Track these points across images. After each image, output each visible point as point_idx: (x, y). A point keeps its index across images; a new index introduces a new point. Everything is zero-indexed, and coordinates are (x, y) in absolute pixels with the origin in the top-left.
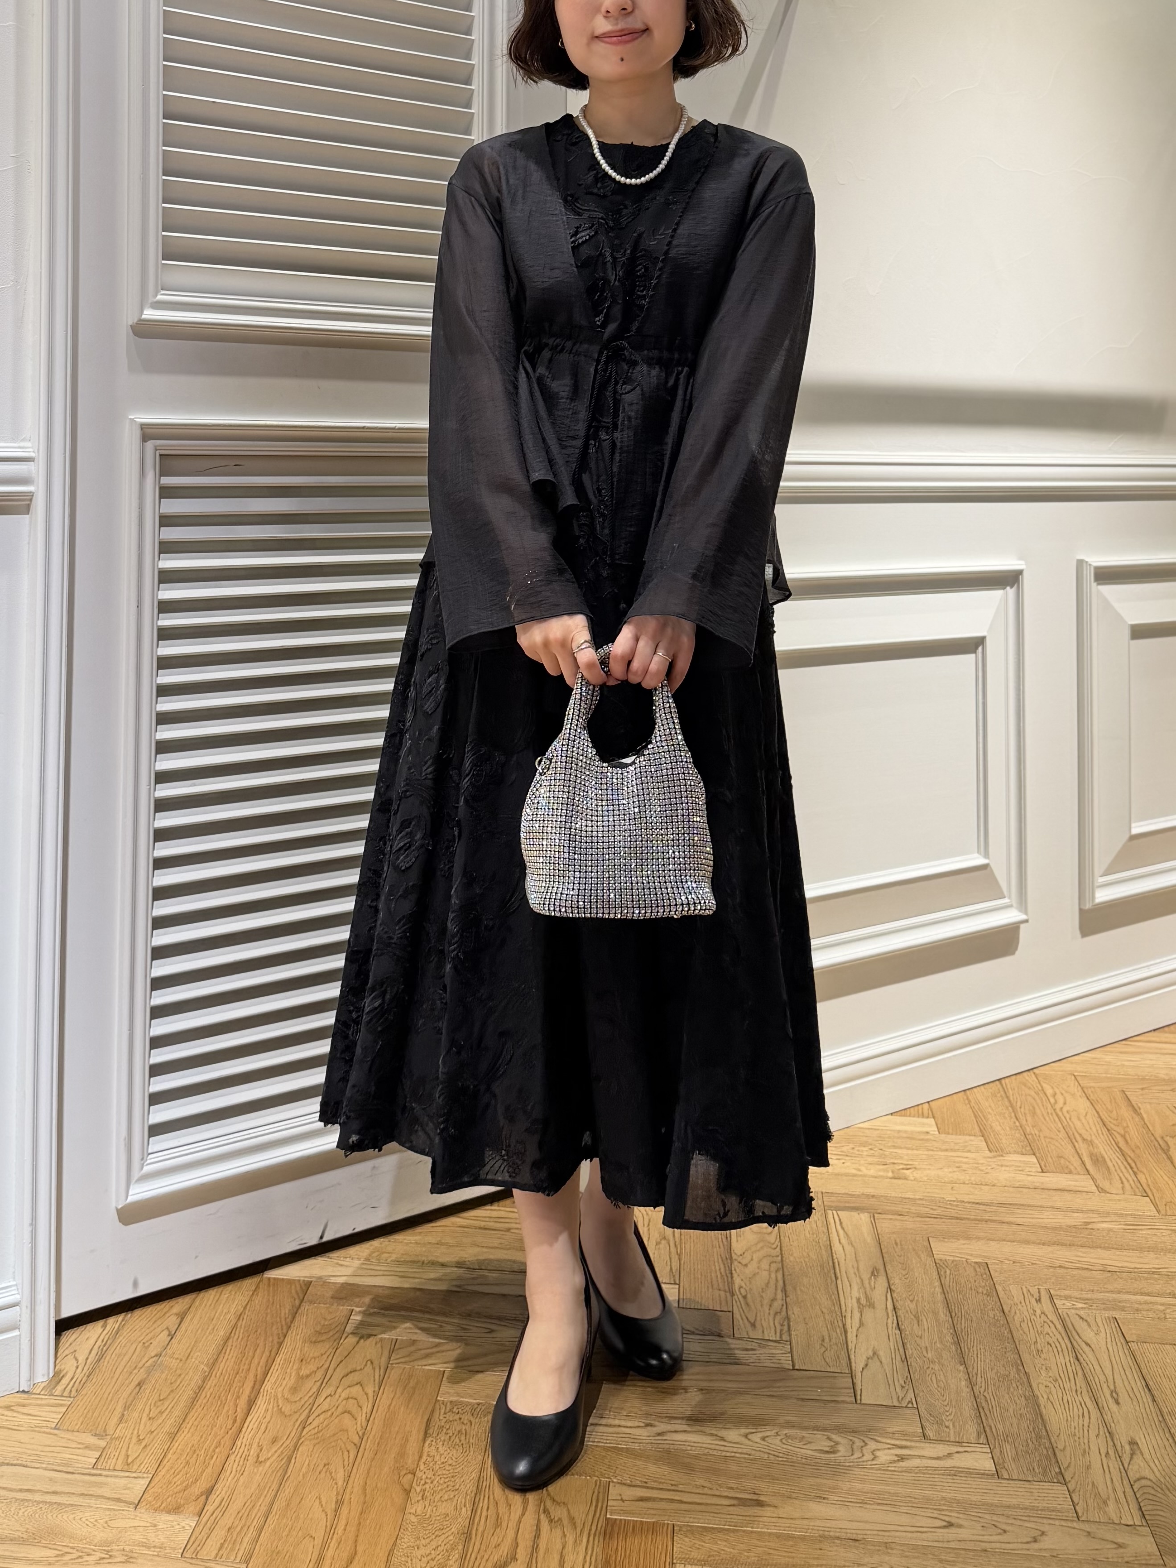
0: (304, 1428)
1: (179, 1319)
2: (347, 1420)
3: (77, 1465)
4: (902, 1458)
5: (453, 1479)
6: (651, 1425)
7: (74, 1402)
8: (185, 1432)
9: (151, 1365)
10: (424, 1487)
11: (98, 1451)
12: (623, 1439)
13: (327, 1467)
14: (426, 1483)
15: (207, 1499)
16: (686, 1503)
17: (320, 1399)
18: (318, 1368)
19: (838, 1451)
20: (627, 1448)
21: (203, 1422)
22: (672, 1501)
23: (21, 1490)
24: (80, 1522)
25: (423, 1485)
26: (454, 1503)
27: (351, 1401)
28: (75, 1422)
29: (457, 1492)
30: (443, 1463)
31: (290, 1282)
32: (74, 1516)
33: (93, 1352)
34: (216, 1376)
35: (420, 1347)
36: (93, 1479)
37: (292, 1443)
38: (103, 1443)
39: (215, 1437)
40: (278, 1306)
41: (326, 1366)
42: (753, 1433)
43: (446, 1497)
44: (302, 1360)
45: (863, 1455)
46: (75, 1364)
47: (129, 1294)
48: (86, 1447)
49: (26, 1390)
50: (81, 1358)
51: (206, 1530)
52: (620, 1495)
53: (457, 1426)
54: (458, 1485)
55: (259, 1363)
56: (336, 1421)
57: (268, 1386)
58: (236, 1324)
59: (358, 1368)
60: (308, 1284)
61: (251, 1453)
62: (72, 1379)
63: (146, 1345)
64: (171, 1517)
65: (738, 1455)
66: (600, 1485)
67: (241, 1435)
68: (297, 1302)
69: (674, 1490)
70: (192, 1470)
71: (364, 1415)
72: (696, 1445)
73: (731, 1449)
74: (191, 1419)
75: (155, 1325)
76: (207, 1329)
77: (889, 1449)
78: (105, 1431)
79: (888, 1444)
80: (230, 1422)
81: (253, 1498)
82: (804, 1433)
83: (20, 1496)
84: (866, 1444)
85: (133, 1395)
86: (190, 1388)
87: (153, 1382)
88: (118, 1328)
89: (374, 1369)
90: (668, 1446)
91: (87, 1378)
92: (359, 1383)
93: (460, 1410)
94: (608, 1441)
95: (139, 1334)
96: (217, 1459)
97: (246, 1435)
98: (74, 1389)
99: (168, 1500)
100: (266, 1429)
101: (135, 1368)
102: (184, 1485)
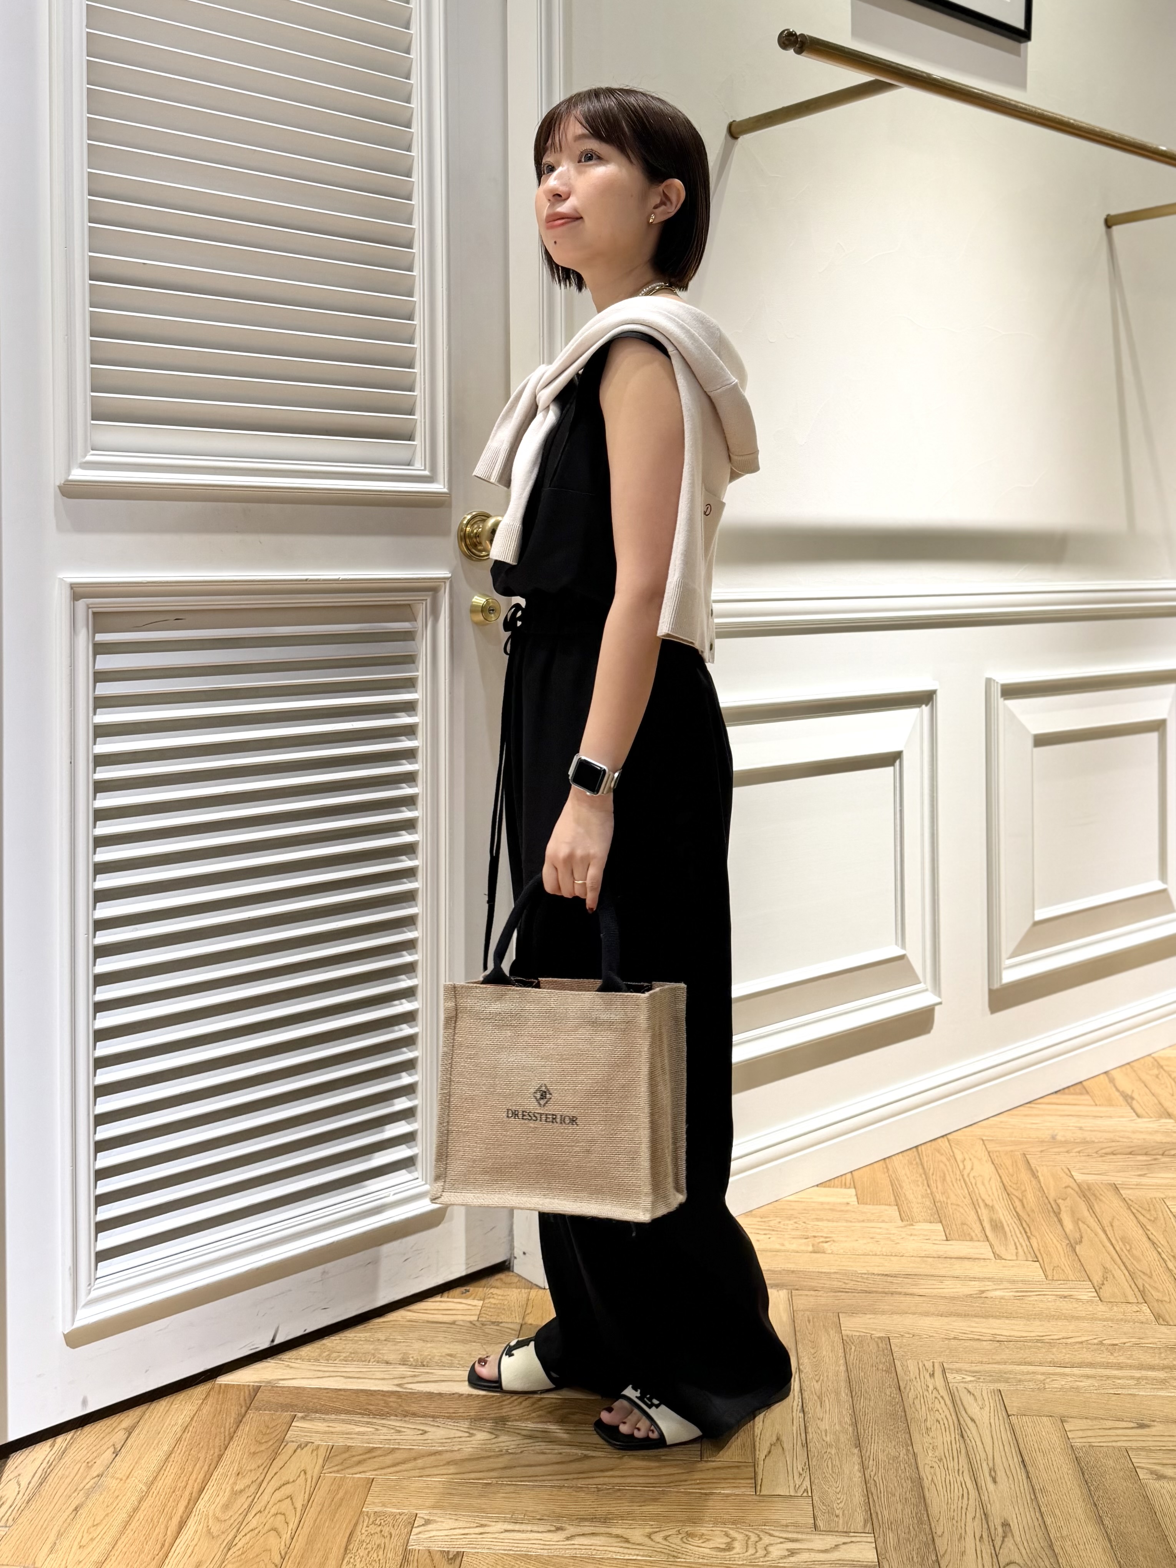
0: (229, 1549)
1: (127, 1433)
2: (272, 1539)
6: (562, 1529)
7: (8, 1533)
8: (114, 1558)
9: (91, 1487)
12: (534, 1546)
17: (250, 1516)
18: (252, 1482)
19: (734, 1548)
20: (536, 1556)
21: (131, 1549)
27: (280, 1517)
28: (6, 1555)
31: (239, 1388)
33: (36, 1475)
34: (152, 1497)
35: (354, 1454)
39: (142, 1564)
40: (224, 1416)
41: (261, 1479)
42: (657, 1532)
44: (238, 1474)
45: (756, 1552)
46: (17, 1490)
47: (78, 1412)
50: (24, 1483)
53: (377, 1539)
55: (197, 1479)
56: (262, 1540)
57: (201, 1504)
58: (181, 1437)
59: (291, 1480)
60: (257, 1389)
62: (11, 1507)
63: (90, 1464)
65: (639, 1558)
67: (167, 1560)
68: (244, 1409)
71: (289, 1533)
72: (601, 1548)
73: (633, 1551)
74: (120, 1545)
75: (103, 1442)
76: (153, 1444)
77: (781, 1543)
79: (782, 1538)
80: (158, 1546)
82: (704, 1530)
84: (761, 1539)
85: (68, 1521)
86: (125, 1511)
87: (90, 1505)
88: (66, 1447)
89: (306, 1480)
90: (574, 1551)
91: (28, 1503)
92: (290, 1497)
93: (382, 1521)
94: (519, 1549)
95: (86, 1452)
97: (172, 1561)
98: (11, 1518)
100: (193, 1552)
101: (75, 1491)
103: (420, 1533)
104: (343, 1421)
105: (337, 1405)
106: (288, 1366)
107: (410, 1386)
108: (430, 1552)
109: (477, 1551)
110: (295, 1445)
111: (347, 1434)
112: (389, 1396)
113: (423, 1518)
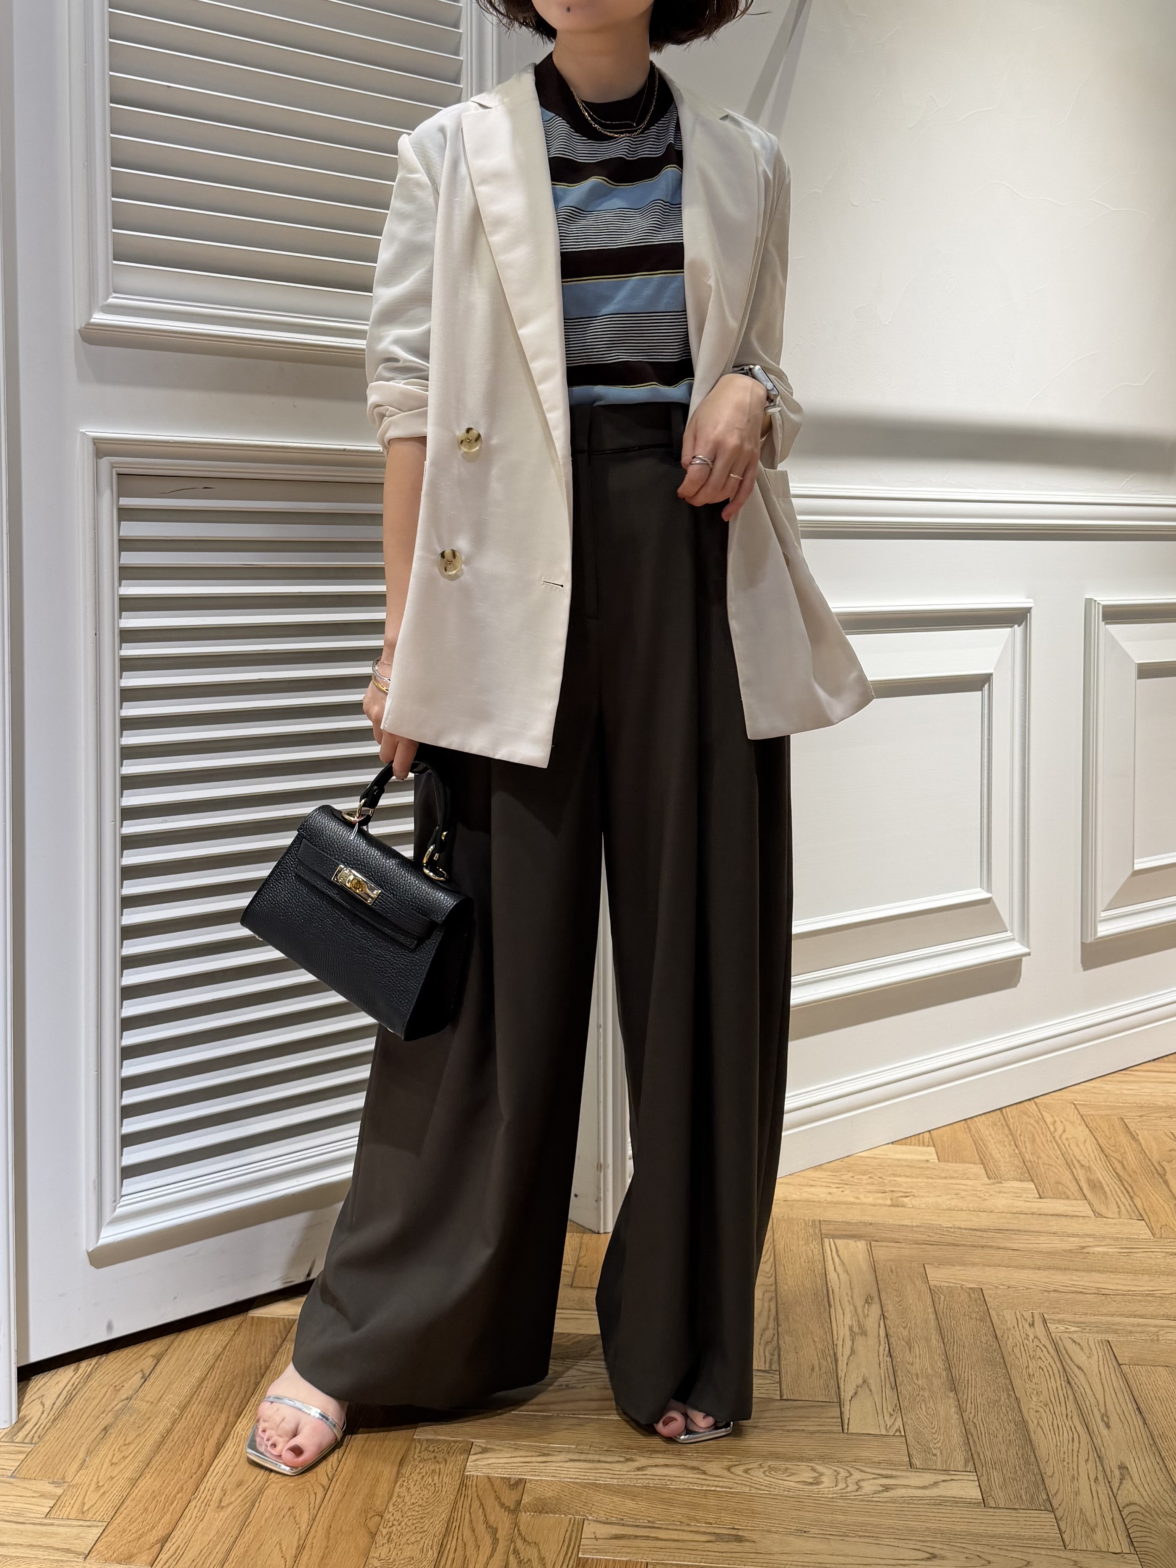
1: (155, 1361)
3: (29, 1515)
4: (887, 1488)
5: (421, 1521)
6: (632, 1460)
7: (34, 1449)
8: (149, 1476)
9: (120, 1409)
10: (391, 1529)
11: (53, 1499)
12: (602, 1475)
13: (291, 1511)
14: (393, 1525)
15: (162, 1547)
16: (661, 1540)
19: (822, 1482)
20: (606, 1484)
21: (167, 1468)
22: (647, 1538)
25: (390, 1527)
26: (421, 1546)
28: (33, 1470)
29: (425, 1534)
30: (413, 1504)
31: (274, 1321)
33: (61, 1396)
34: (186, 1419)
36: (44, 1528)
38: (59, 1491)
39: (178, 1483)
40: (259, 1346)
42: (736, 1465)
43: (413, 1539)
45: (847, 1486)
46: (41, 1410)
47: (104, 1337)
48: (41, 1496)
50: (48, 1403)
52: (594, 1533)
53: (432, 1465)
54: (427, 1526)
55: (233, 1404)
57: (239, 1427)
58: (213, 1365)
61: (214, 1498)
62: (35, 1425)
63: (117, 1388)
65: (718, 1489)
66: (574, 1524)
67: (206, 1479)
68: (279, 1342)
69: (650, 1527)
70: (150, 1517)
72: (676, 1479)
73: (711, 1483)
74: (154, 1463)
75: (129, 1368)
76: (183, 1370)
77: (874, 1479)
78: (63, 1478)
79: (874, 1474)
80: (196, 1465)
81: (210, 1545)
82: (788, 1465)
84: (851, 1475)
85: (98, 1439)
86: (158, 1431)
87: (120, 1427)
88: (91, 1371)
90: (647, 1481)
91: (53, 1422)
93: (436, 1448)
94: (586, 1478)
95: (112, 1376)
96: (177, 1506)
97: (211, 1480)
98: (37, 1435)
99: (120, 1550)
100: (233, 1472)
101: (103, 1413)
102: (139, 1533)
103: (477, 1460)
108: (489, 1478)
109: (539, 1478)
113: (480, 1446)
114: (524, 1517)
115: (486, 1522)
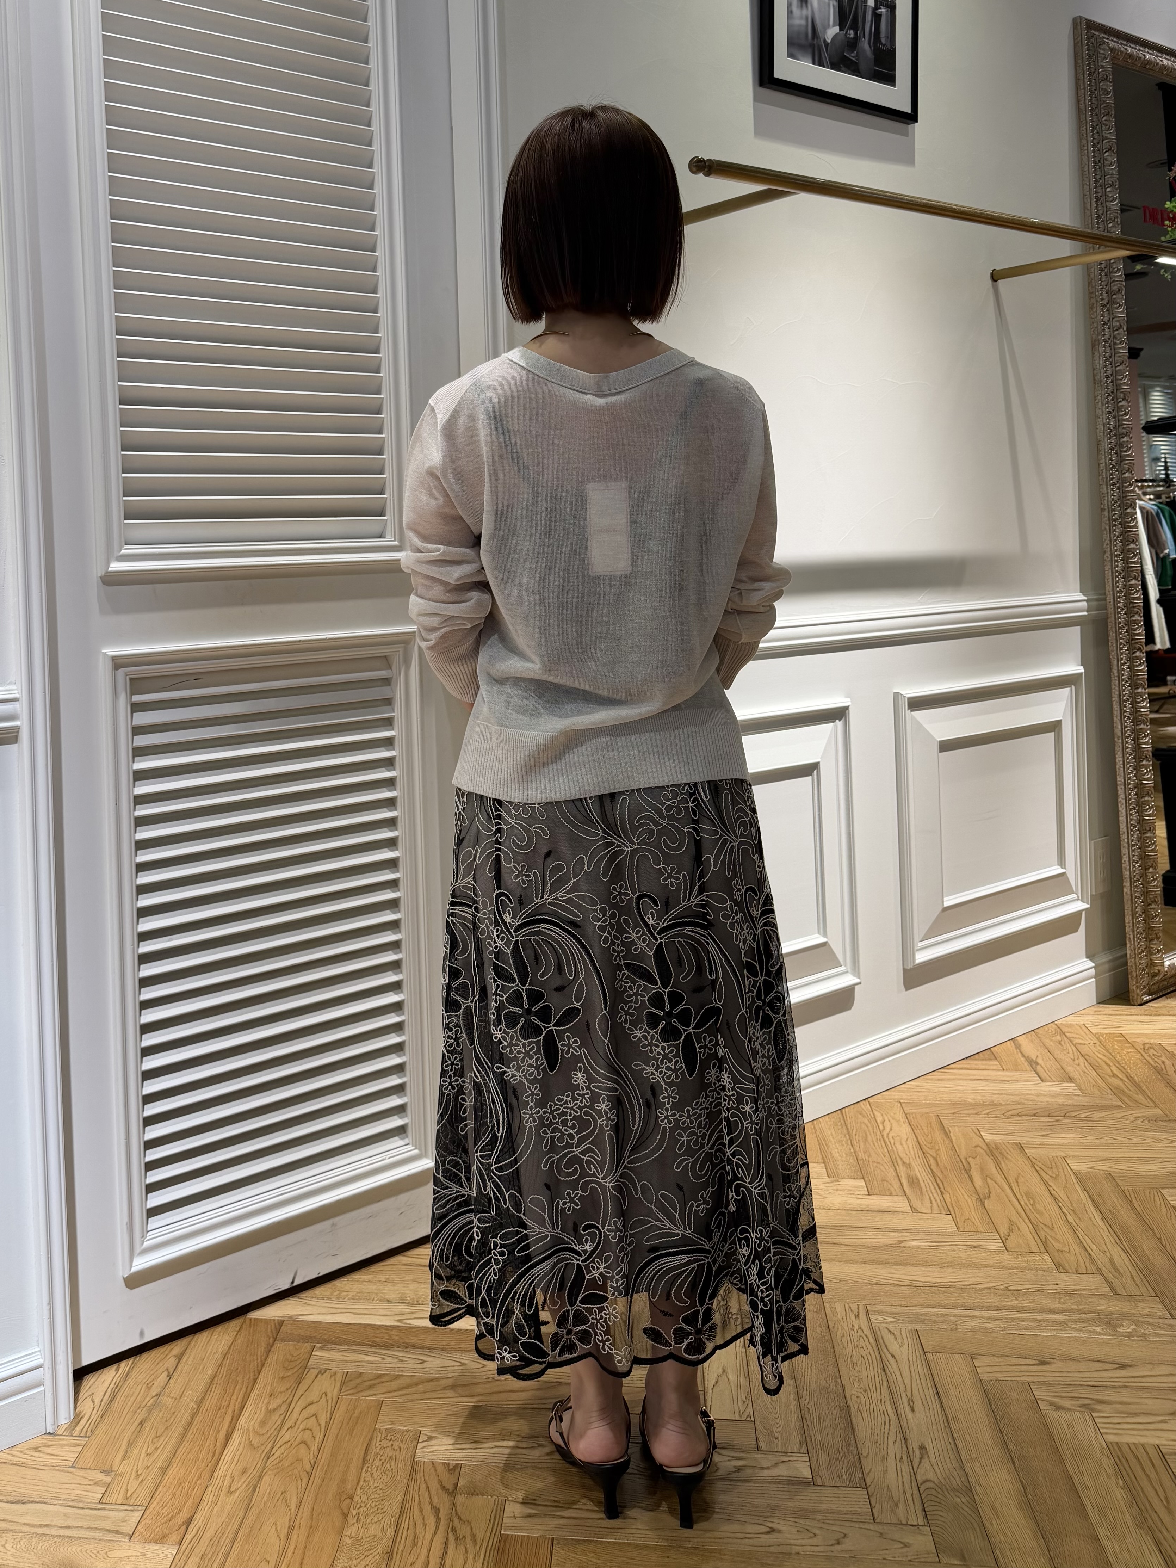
0: (268, 1458)
1: (177, 1360)
2: (303, 1450)
3: (87, 1500)
5: (382, 1503)
7: (88, 1442)
8: (175, 1466)
9: (152, 1405)
10: (359, 1511)
11: (104, 1486)
13: (283, 1494)
14: (361, 1507)
15: (187, 1528)
17: (283, 1432)
18: (283, 1402)
20: (522, 1468)
21: (189, 1457)
22: (554, 1515)
23: (41, 1526)
24: (86, 1554)
25: (358, 1509)
26: (382, 1525)
27: (308, 1432)
28: (88, 1461)
29: (385, 1514)
30: (375, 1487)
31: (266, 1321)
32: (80, 1548)
33: (107, 1393)
34: (202, 1413)
35: (365, 1379)
36: (98, 1513)
37: (257, 1475)
38: (108, 1479)
39: (198, 1470)
40: (256, 1345)
41: (290, 1399)
43: (376, 1519)
44: (271, 1395)
46: (92, 1406)
47: (137, 1342)
48: (95, 1484)
49: (51, 1432)
50: (97, 1401)
51: (184, 1558)
52: (513, 1512)
53: (389, 1452)
54: (386, 1508)
55: (237, 1399)
56: (294, 1451)
57: (242, 1420)
58: (222, 1363)
59: (315, 1401)
60: (281, 1323)
61: (225, 1484)
62: (89, 1418)
63: (149, 1386)
64: (156, 1547)
66: (498, 1504)
67: (218, 1468)
68: (271, 1340)
69: (556, 1506)
70: (177, 1501)
71: (316, 1445)
74: (179, 1453)
75: (157, 1367)
76: (199, 1369)
77: (729, 1460)
78: (111, 1467)
79: (729, 1456)
80: (211, 1455)
81: (223, 1526)
83: (40, 1531)
85: (136, 1433)
86: (181, 1425)
87: (152, 1420)
88: (129, 1371)
89: (327, 1401)
91: (101, 1417)
92: (315, 1415)
93: (392, 1437)
95: (144, 1376)
96: (197, 1492)
97: (222, 1468)
98: (89, 1430)
99: (157, 1530)
100: (238, 1460)
101: (139, 1408)
102: (170, 1516)
103: (424, 1447)
104: (354, 1351)
105: (349, 1337)
106: (306, 1303)
107: (408, 1322)
108: (433, 1464)
109: (471, 1463)
110: (316, 1371)
111: (359, 1362)
112: (392, 1330)
113: (426, 1435)
114: (460, 1499)
115: (431, 1503)
